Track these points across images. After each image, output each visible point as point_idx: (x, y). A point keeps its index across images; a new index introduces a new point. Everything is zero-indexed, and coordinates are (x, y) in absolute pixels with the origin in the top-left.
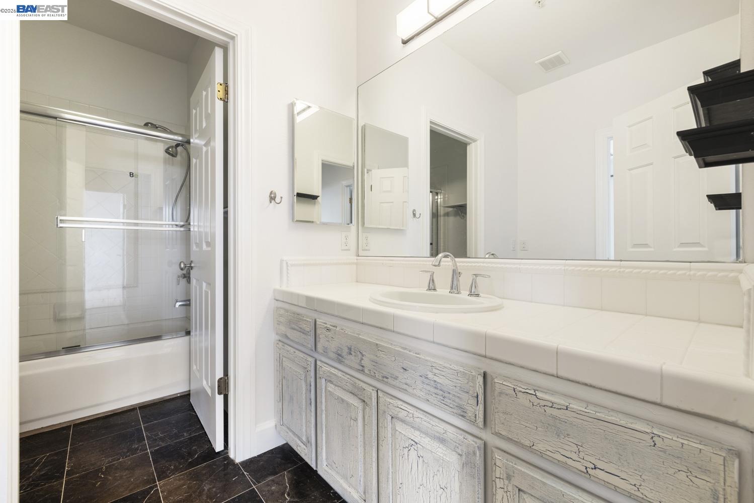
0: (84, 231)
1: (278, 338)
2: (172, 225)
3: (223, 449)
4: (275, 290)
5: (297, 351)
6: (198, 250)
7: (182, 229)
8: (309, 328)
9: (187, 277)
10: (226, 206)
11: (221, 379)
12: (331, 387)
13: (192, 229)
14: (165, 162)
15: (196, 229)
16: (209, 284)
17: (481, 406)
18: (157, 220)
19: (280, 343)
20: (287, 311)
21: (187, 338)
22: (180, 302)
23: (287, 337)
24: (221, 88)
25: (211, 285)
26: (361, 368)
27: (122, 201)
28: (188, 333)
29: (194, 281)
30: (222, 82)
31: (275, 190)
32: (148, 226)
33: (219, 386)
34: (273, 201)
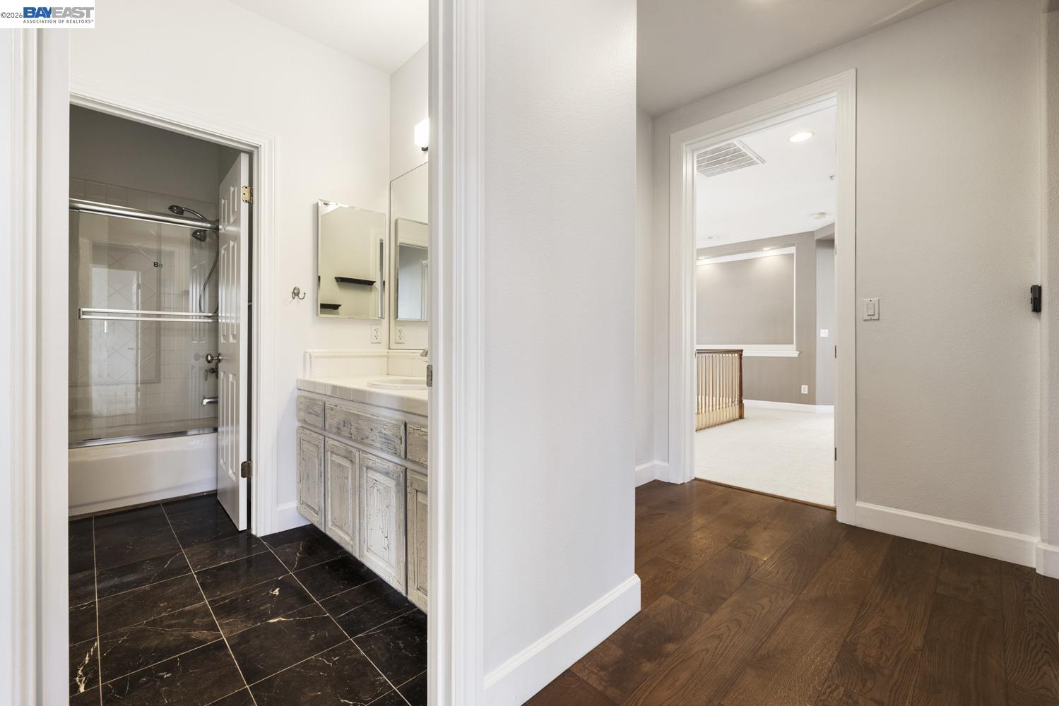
0: (106, 322)
1: (300, 424)
2: (200, 316)
3: (246, 528)
4: (297, 380)
5: (313, 433)
6: (225, 342)
7: (210, 321)
8: (319, 410)
9: (215, 371)
10: (250, 300)
11: (244, 463)
12: (335, 458)
13: (220, 321)
14: (192, 245)
15: (224, 321)
16: (234, 375)
17: (403, 444)
18: (182, 311)
19: (301, 429)
20: (306, 398)
21: (215, 434)
22: (208, 398)
23: (305, 421)
24: (247, 191)
25: (236, 376)
26: (350, 436)
27: (135, 280)
28: (216, 430)
29: (221, 374)
30: (247, 185)
31: (299, 286)
32: (171, 318)
33: (242, 470)
34: (296, 297)
